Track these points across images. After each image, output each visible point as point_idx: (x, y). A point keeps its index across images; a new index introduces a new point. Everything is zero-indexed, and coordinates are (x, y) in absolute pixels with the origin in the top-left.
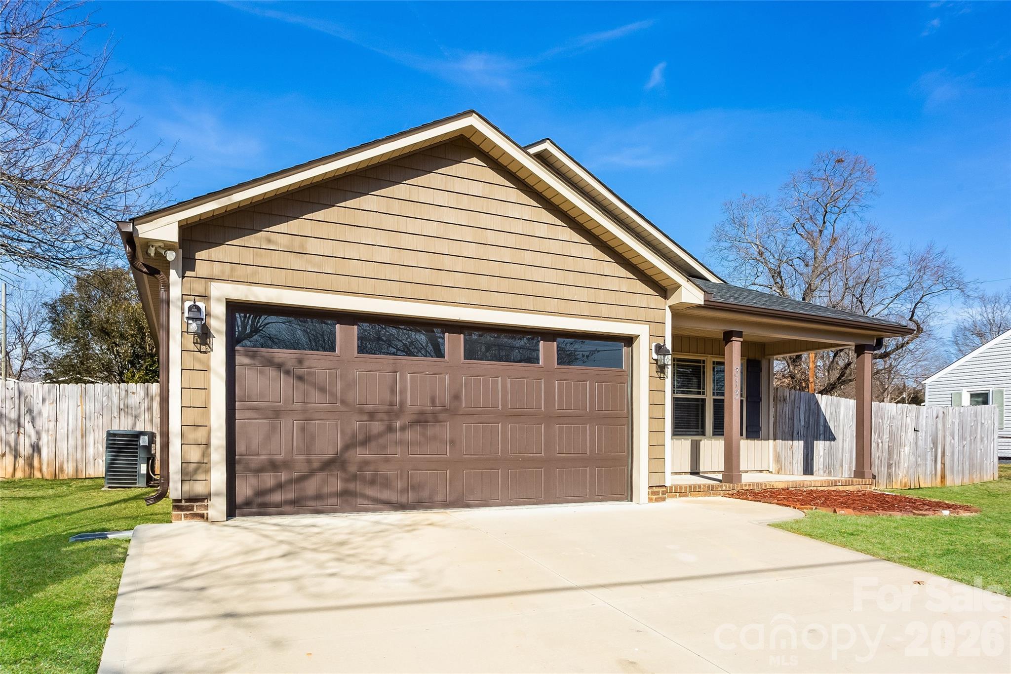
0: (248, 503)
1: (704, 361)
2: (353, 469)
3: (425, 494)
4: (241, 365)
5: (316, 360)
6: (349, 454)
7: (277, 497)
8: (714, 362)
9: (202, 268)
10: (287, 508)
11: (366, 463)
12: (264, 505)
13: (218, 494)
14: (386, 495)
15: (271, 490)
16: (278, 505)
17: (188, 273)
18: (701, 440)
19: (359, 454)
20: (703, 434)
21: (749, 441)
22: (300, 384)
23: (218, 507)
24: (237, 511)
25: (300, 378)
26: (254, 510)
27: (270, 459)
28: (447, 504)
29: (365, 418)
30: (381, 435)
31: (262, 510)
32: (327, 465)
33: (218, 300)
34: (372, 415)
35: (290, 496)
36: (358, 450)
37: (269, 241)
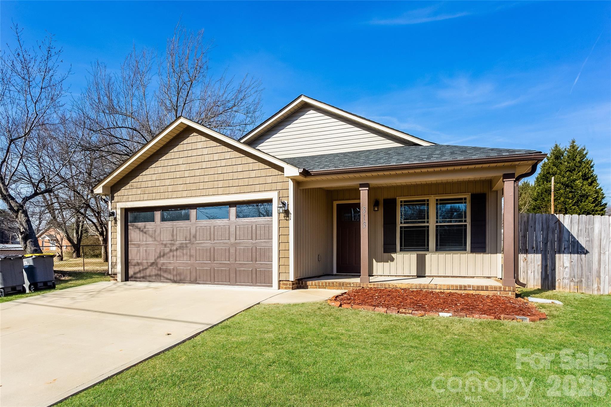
0: (132, 277)
1: (428, 200)
2: (159, 266)
3: (182, 277)
4: (130, 229)
5: (150, 226)
6: (158, 260)
7: (138, 275)
8: (437, 200)
9: (116, 199)
10: (142, 279)
11: (163, 264)
12: (136, 278)
13: (119, 273)
14: (169, 276)
15: (137, 273)
16: (140, 278)
17: (113, 201)
18: (426, 254)
19: (162, 261)
20: (428, 250)
21: (474, 254)
22: (145, 235)
23: (119, 277)
24: (129, 279)
25: (145, 233)
26: (134, 279)
27: (137, 262)
28: (191, 282)
29: (164, 246)
30: (168, 253)
31: (135, 279)
32: (152, 264)
33: (119, 209)
34: (165, 245)
35: (142, 275)
36: (162, 259)
37: (132, 186)
